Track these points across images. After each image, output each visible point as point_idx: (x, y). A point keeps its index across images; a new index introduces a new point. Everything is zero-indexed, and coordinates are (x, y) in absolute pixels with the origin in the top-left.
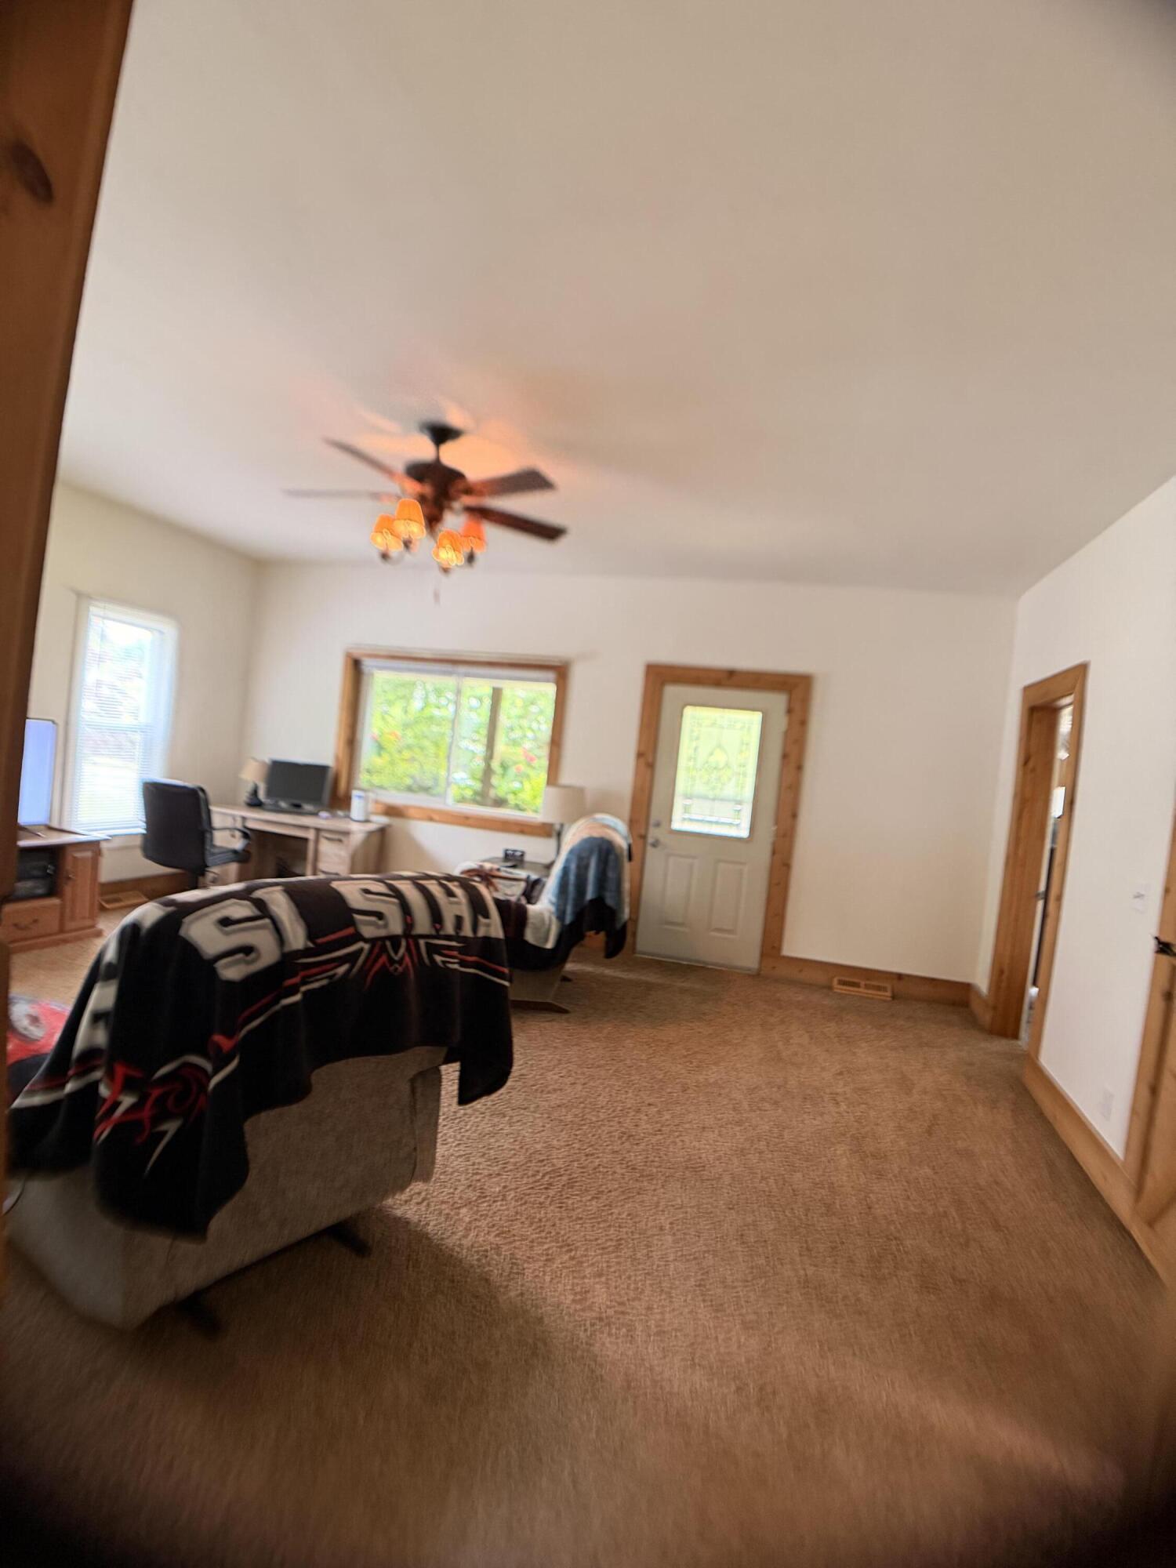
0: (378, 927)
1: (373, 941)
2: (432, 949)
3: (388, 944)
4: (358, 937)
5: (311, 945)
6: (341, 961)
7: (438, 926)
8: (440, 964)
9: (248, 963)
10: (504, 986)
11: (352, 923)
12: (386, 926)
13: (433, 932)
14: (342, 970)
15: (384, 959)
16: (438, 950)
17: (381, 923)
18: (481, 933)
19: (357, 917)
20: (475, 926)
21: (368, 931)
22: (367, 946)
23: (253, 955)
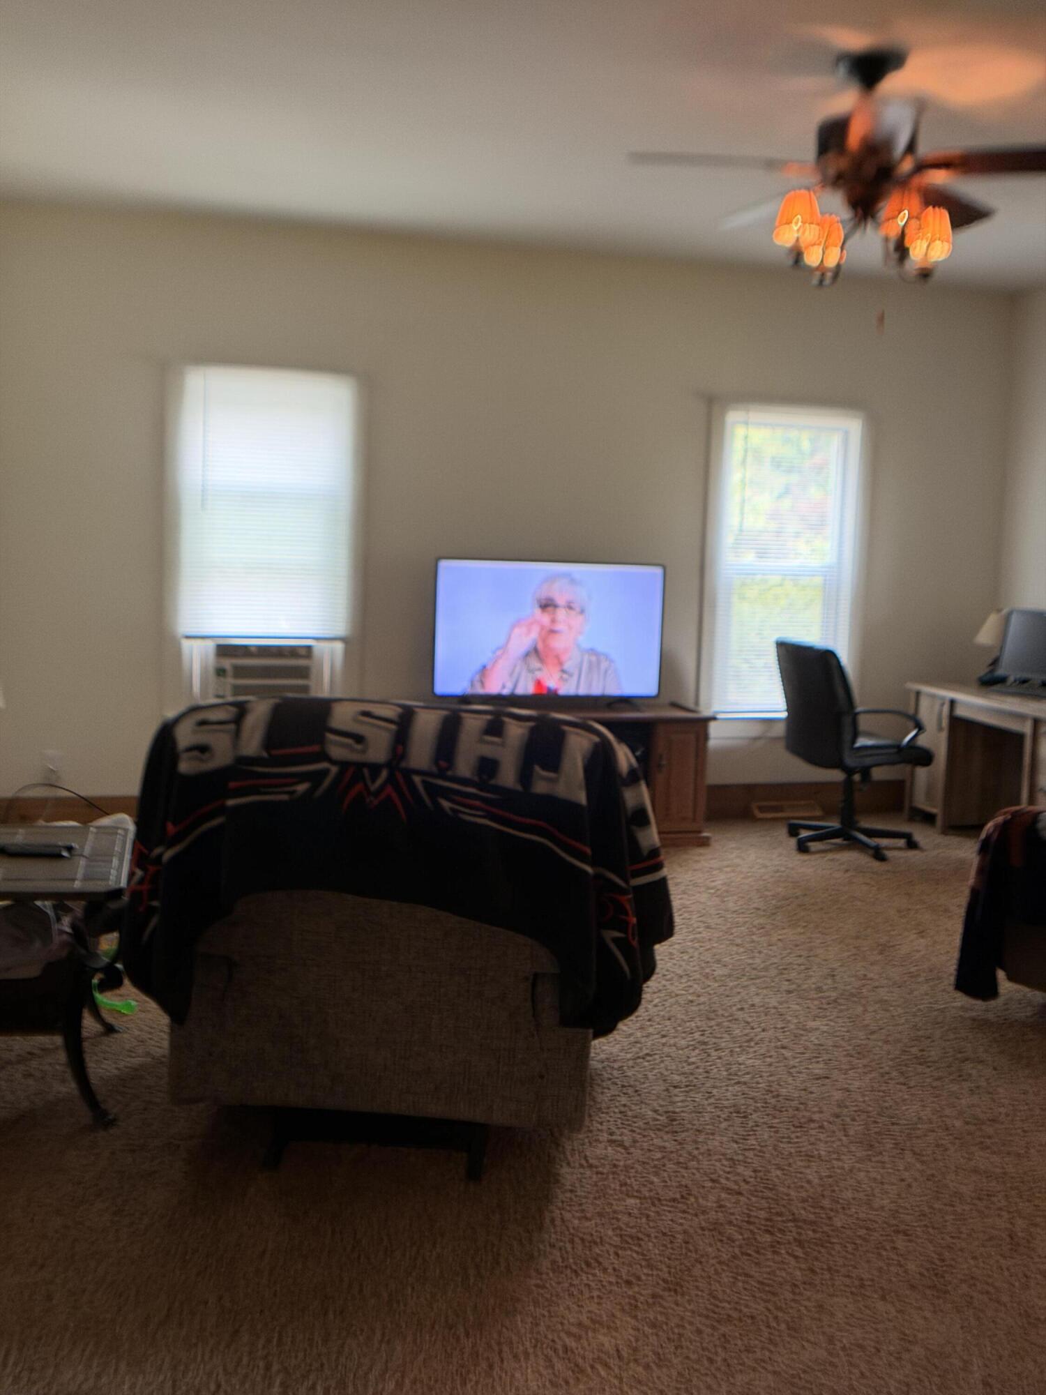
0: (352, 750)
1: (344, 765)
2: (434, 791)
3: (366, 771)
4: (324, 756)
5: (265, 754)
6: (302, 777)
7: (443, 764)
8: (450, 813)
9: (201, 760)
10: (585, 872)
11: (322, 741)
12: (364, 752)
13: (434, 769)
14: (302, 788)
15: (359, 787)
16: (446, 794)
17: (359, 747)
18: (540, 787)
19: (330, 736)
20: (525, 776)
21: (336, 752)
22: (334, 770)
23: (207, 755)
